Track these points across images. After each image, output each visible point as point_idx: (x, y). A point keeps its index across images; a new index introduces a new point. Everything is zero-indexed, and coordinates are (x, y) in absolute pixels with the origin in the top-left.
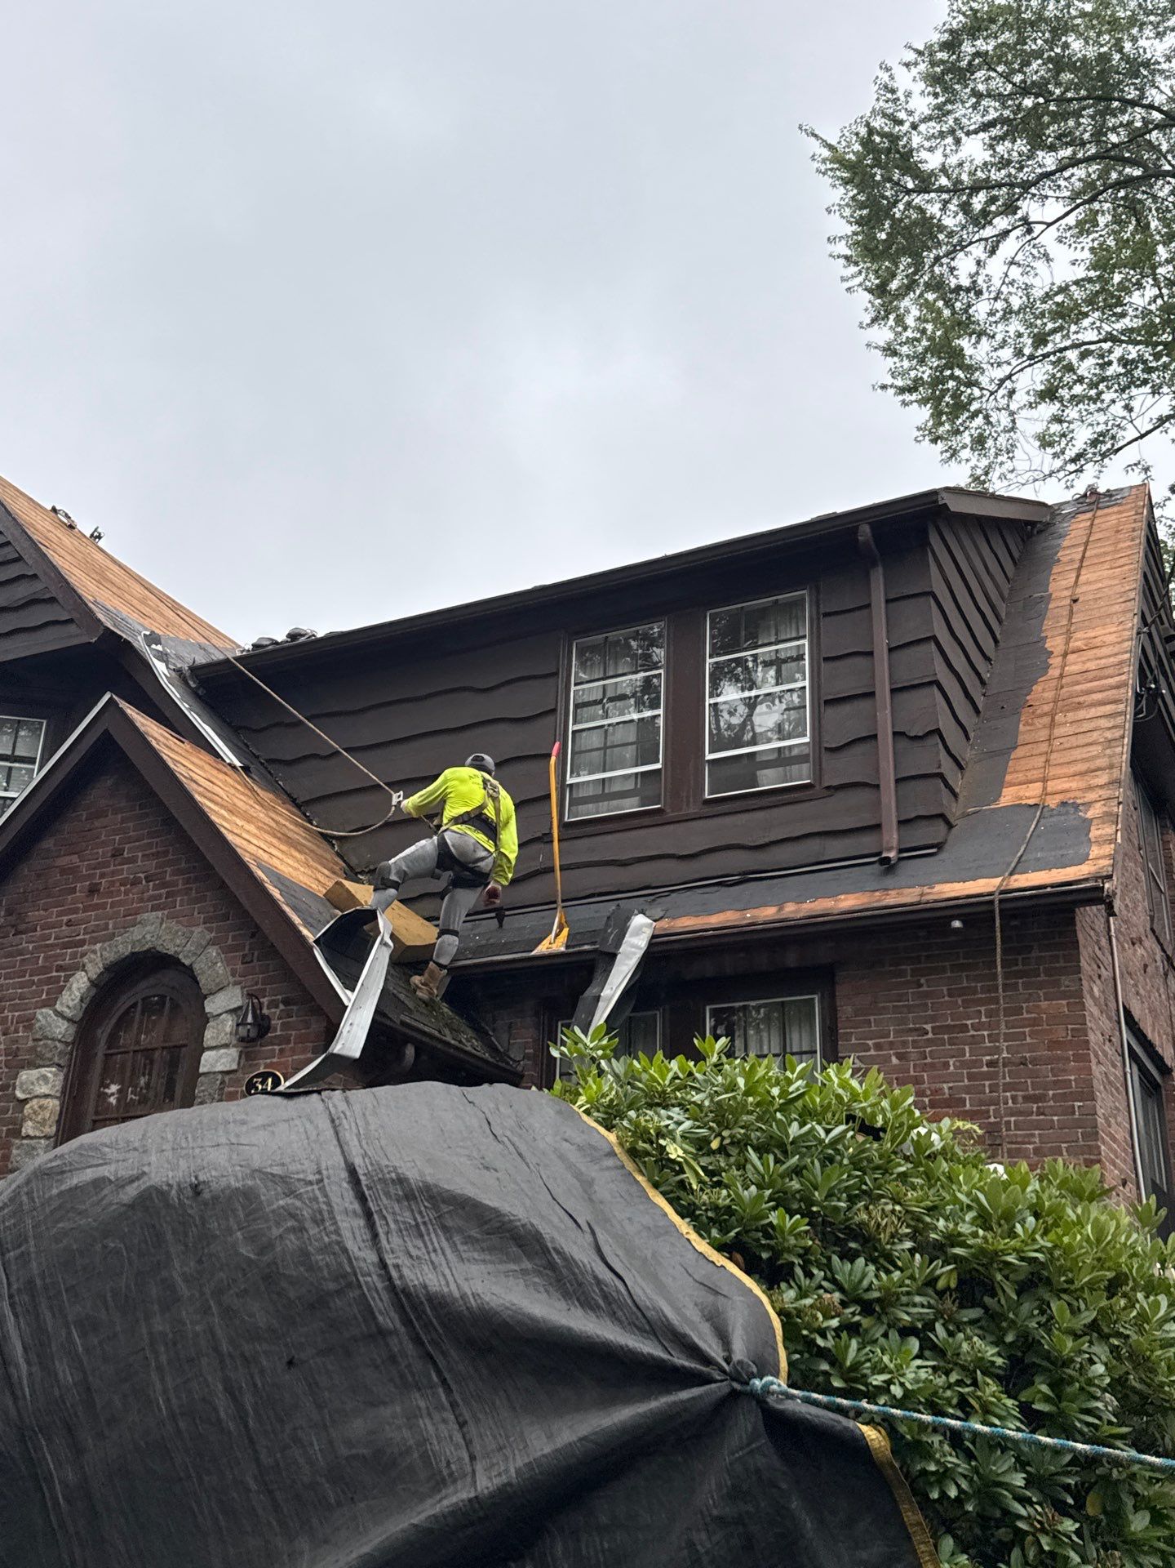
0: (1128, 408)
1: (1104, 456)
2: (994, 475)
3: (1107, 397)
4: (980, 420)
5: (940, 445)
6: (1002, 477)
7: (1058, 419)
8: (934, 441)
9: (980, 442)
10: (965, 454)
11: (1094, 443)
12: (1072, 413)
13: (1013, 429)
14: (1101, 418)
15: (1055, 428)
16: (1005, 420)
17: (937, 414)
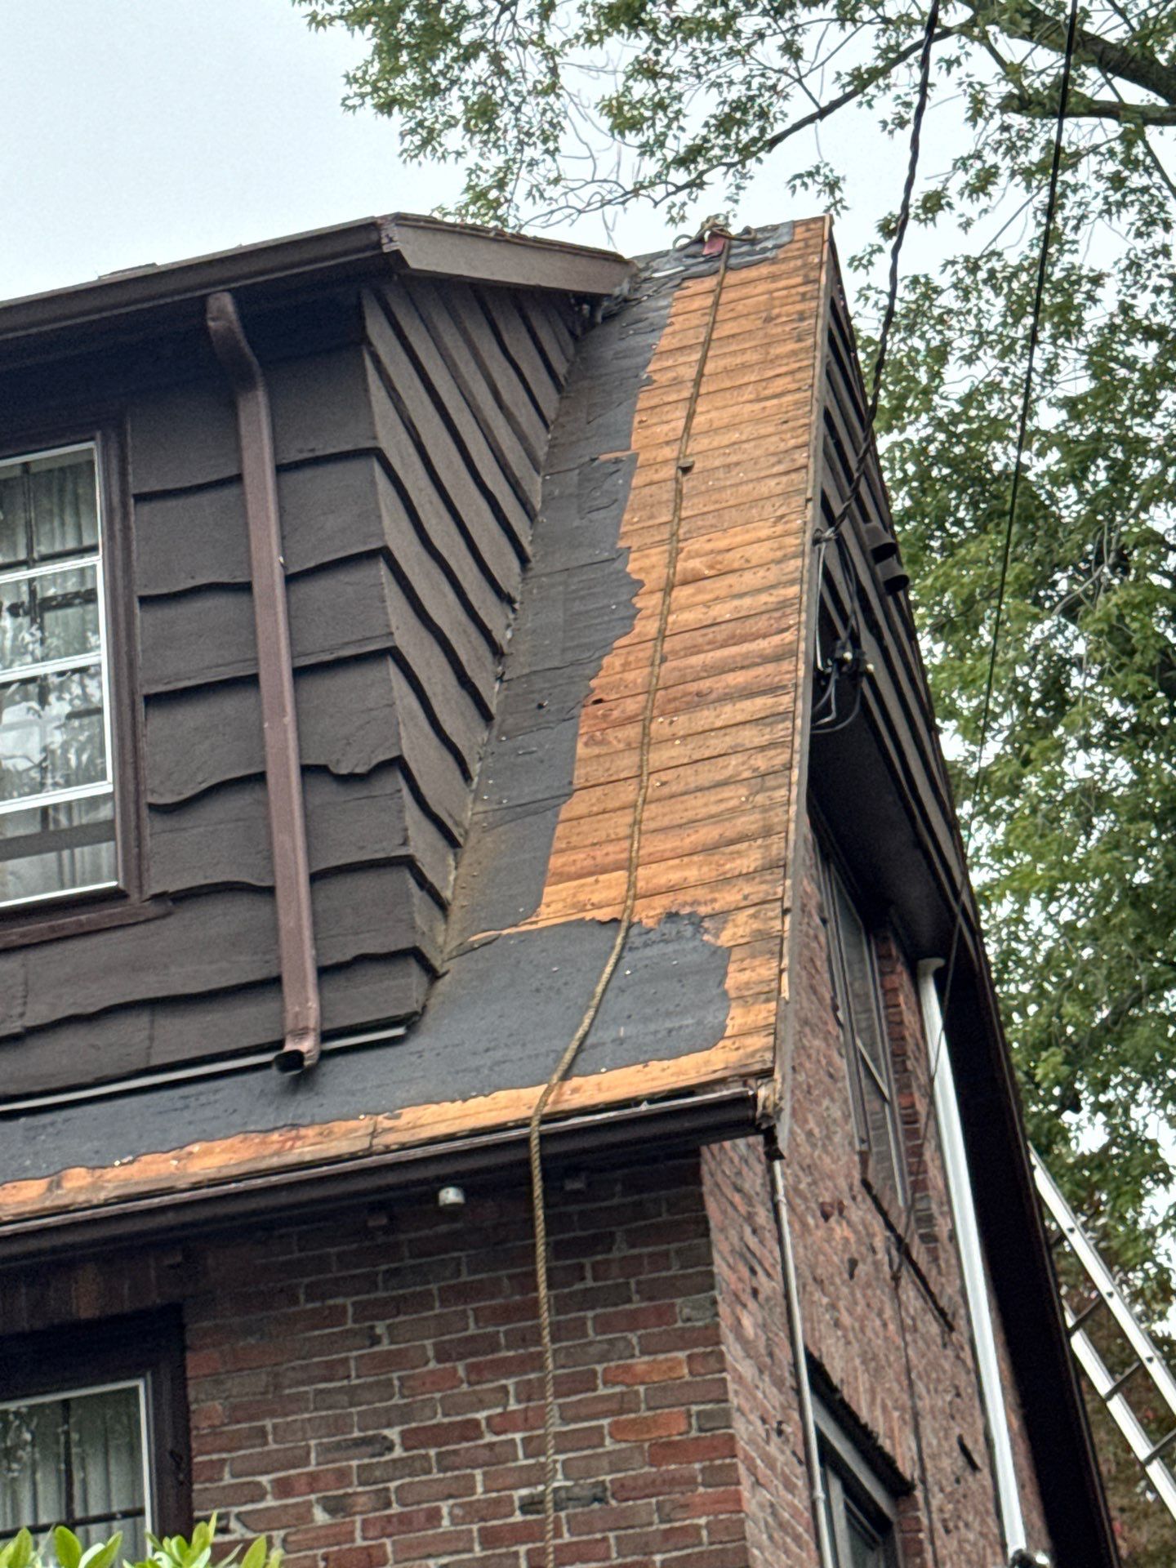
0: (792, 51)
1: (747, 152)
2: (519, 188)
3: (749, 23)
4: (480, 66)
5: (398, 119)
6: (536, 193)
7: (647, 70)
8: (386, 107)
9: (483, 113)
10: (454, 139)
11: (725, 124)
12: (677, 57)
13: (552, 88)
14: (738, 72)
15: (642, 89)
16: (535, 69)
17: (389, 49)
